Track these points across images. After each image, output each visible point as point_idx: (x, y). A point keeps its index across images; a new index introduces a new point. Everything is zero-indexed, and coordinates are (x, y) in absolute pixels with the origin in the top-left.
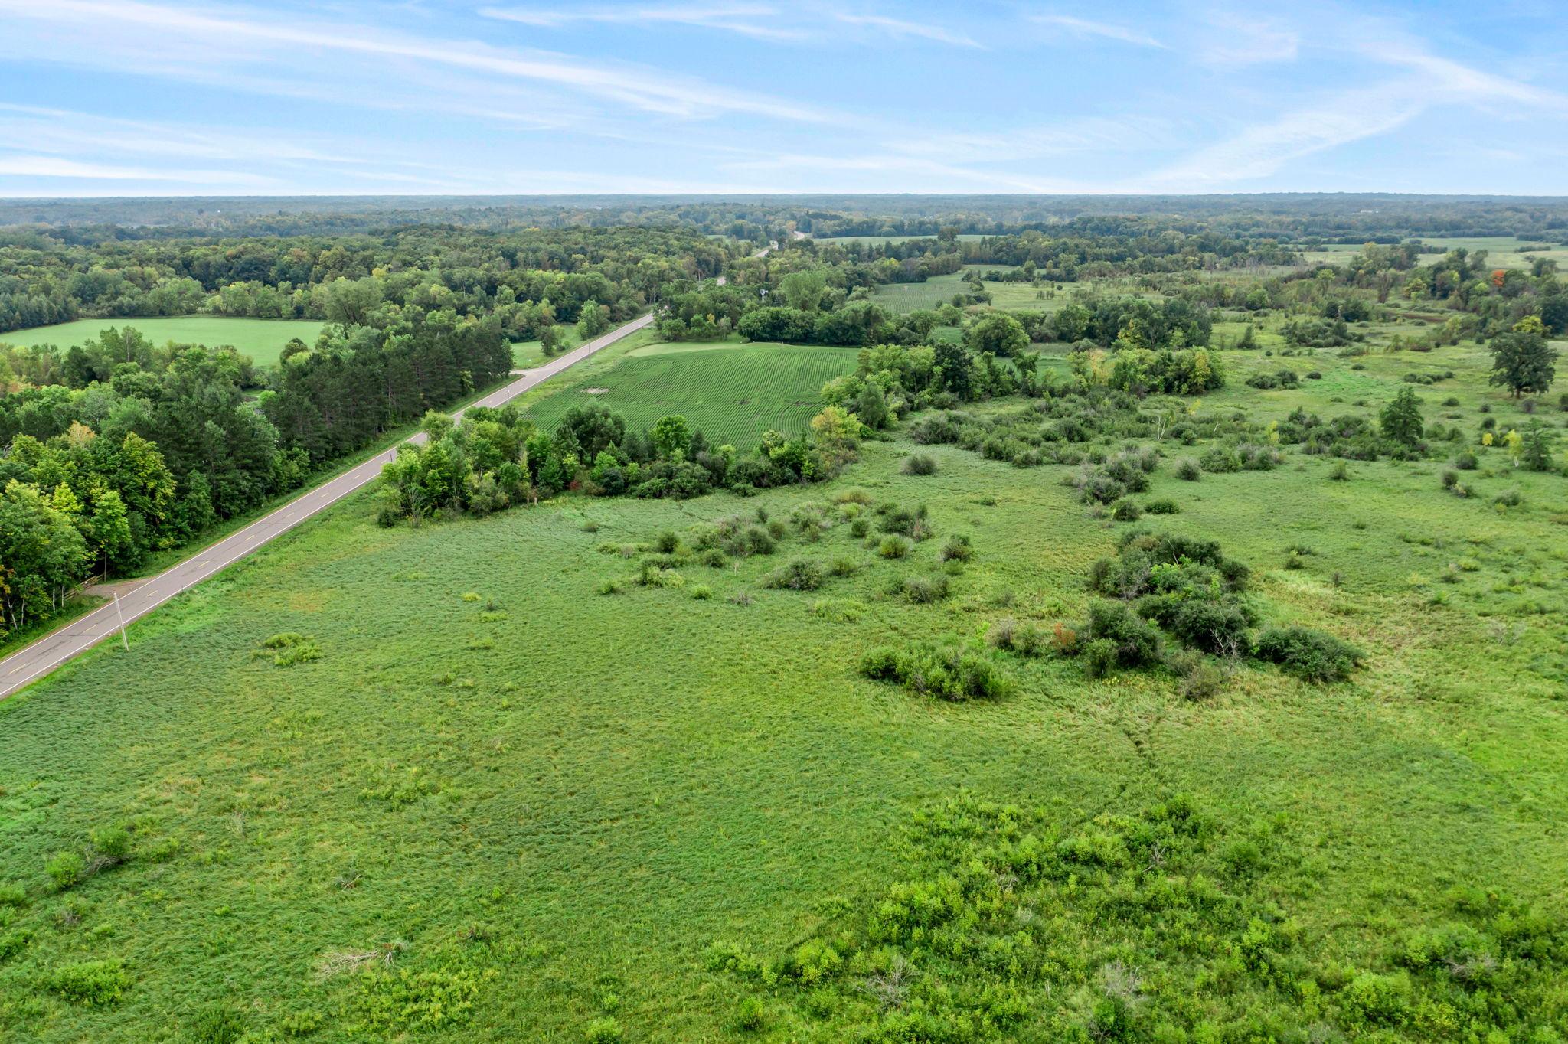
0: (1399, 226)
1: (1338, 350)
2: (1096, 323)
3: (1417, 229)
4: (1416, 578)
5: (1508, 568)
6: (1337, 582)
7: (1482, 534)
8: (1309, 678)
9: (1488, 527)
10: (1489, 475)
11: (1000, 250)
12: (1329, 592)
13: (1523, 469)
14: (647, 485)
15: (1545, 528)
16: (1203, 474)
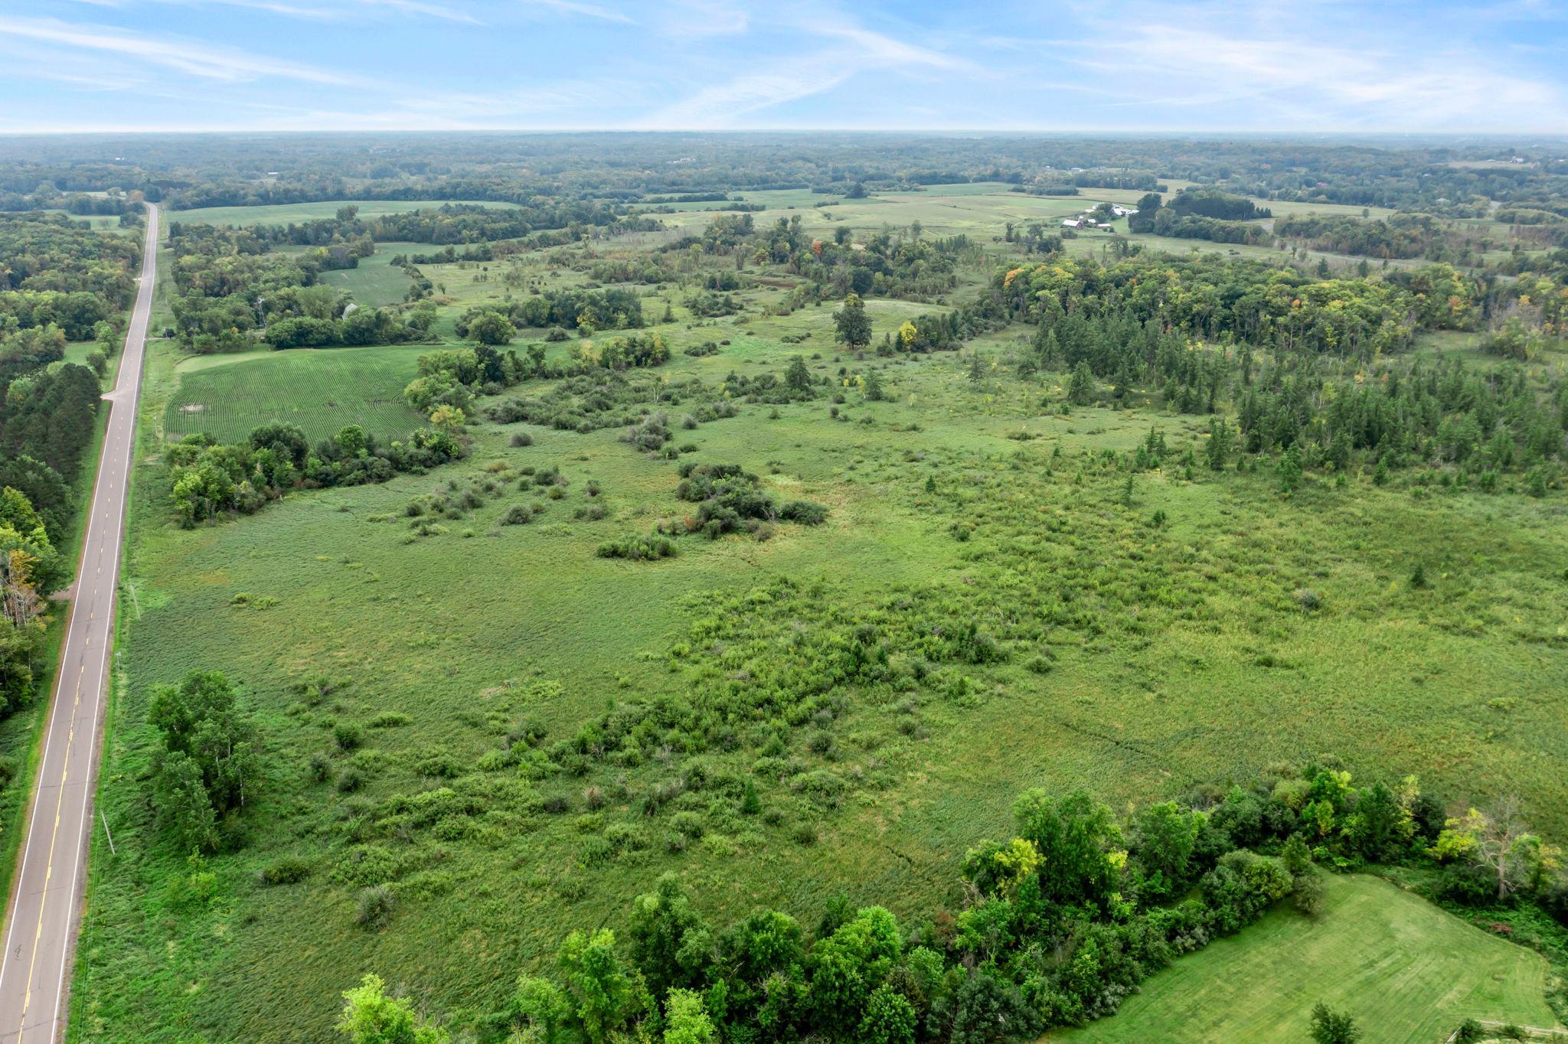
0: (721, 181)
1: (731, 319)
2: (555, 310)
3: (736, 184)
4: (836, 470)
5: (876, 459)
6: (800, 478)
7: (859, 442)
8: (808, 523)
9: (861, 438)
10: (852, 406)
11: (404, 228)
12: (798, 483)
13: (868, 399)
14: (352, 476)
15: (888, 434)
16: (699, 425)
